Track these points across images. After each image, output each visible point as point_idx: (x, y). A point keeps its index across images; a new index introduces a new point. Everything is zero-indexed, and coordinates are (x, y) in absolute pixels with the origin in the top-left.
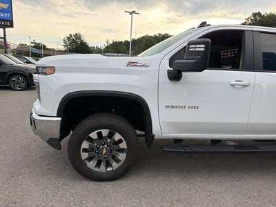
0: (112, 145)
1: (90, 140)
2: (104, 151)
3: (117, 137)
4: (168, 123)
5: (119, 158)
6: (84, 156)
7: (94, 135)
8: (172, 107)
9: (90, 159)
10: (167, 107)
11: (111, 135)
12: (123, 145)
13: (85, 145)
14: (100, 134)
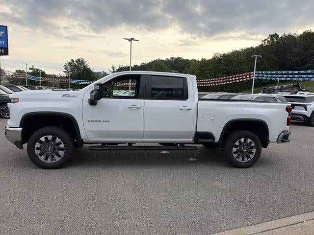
0: (55, 146)
1: (41, 142)
2: (49, 149)
3: (58, 140)
4: (91, 131)
5: (60, 154)
6: (37, 152)
7: (43, 139)
8: (92, 121)
9: (41, 154)
10: (89, 121)
11: (54, 139)
12: (62, 146)
13: (38, 145)
14: (46, 139)
